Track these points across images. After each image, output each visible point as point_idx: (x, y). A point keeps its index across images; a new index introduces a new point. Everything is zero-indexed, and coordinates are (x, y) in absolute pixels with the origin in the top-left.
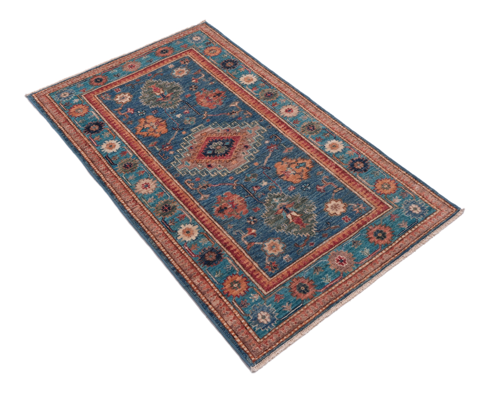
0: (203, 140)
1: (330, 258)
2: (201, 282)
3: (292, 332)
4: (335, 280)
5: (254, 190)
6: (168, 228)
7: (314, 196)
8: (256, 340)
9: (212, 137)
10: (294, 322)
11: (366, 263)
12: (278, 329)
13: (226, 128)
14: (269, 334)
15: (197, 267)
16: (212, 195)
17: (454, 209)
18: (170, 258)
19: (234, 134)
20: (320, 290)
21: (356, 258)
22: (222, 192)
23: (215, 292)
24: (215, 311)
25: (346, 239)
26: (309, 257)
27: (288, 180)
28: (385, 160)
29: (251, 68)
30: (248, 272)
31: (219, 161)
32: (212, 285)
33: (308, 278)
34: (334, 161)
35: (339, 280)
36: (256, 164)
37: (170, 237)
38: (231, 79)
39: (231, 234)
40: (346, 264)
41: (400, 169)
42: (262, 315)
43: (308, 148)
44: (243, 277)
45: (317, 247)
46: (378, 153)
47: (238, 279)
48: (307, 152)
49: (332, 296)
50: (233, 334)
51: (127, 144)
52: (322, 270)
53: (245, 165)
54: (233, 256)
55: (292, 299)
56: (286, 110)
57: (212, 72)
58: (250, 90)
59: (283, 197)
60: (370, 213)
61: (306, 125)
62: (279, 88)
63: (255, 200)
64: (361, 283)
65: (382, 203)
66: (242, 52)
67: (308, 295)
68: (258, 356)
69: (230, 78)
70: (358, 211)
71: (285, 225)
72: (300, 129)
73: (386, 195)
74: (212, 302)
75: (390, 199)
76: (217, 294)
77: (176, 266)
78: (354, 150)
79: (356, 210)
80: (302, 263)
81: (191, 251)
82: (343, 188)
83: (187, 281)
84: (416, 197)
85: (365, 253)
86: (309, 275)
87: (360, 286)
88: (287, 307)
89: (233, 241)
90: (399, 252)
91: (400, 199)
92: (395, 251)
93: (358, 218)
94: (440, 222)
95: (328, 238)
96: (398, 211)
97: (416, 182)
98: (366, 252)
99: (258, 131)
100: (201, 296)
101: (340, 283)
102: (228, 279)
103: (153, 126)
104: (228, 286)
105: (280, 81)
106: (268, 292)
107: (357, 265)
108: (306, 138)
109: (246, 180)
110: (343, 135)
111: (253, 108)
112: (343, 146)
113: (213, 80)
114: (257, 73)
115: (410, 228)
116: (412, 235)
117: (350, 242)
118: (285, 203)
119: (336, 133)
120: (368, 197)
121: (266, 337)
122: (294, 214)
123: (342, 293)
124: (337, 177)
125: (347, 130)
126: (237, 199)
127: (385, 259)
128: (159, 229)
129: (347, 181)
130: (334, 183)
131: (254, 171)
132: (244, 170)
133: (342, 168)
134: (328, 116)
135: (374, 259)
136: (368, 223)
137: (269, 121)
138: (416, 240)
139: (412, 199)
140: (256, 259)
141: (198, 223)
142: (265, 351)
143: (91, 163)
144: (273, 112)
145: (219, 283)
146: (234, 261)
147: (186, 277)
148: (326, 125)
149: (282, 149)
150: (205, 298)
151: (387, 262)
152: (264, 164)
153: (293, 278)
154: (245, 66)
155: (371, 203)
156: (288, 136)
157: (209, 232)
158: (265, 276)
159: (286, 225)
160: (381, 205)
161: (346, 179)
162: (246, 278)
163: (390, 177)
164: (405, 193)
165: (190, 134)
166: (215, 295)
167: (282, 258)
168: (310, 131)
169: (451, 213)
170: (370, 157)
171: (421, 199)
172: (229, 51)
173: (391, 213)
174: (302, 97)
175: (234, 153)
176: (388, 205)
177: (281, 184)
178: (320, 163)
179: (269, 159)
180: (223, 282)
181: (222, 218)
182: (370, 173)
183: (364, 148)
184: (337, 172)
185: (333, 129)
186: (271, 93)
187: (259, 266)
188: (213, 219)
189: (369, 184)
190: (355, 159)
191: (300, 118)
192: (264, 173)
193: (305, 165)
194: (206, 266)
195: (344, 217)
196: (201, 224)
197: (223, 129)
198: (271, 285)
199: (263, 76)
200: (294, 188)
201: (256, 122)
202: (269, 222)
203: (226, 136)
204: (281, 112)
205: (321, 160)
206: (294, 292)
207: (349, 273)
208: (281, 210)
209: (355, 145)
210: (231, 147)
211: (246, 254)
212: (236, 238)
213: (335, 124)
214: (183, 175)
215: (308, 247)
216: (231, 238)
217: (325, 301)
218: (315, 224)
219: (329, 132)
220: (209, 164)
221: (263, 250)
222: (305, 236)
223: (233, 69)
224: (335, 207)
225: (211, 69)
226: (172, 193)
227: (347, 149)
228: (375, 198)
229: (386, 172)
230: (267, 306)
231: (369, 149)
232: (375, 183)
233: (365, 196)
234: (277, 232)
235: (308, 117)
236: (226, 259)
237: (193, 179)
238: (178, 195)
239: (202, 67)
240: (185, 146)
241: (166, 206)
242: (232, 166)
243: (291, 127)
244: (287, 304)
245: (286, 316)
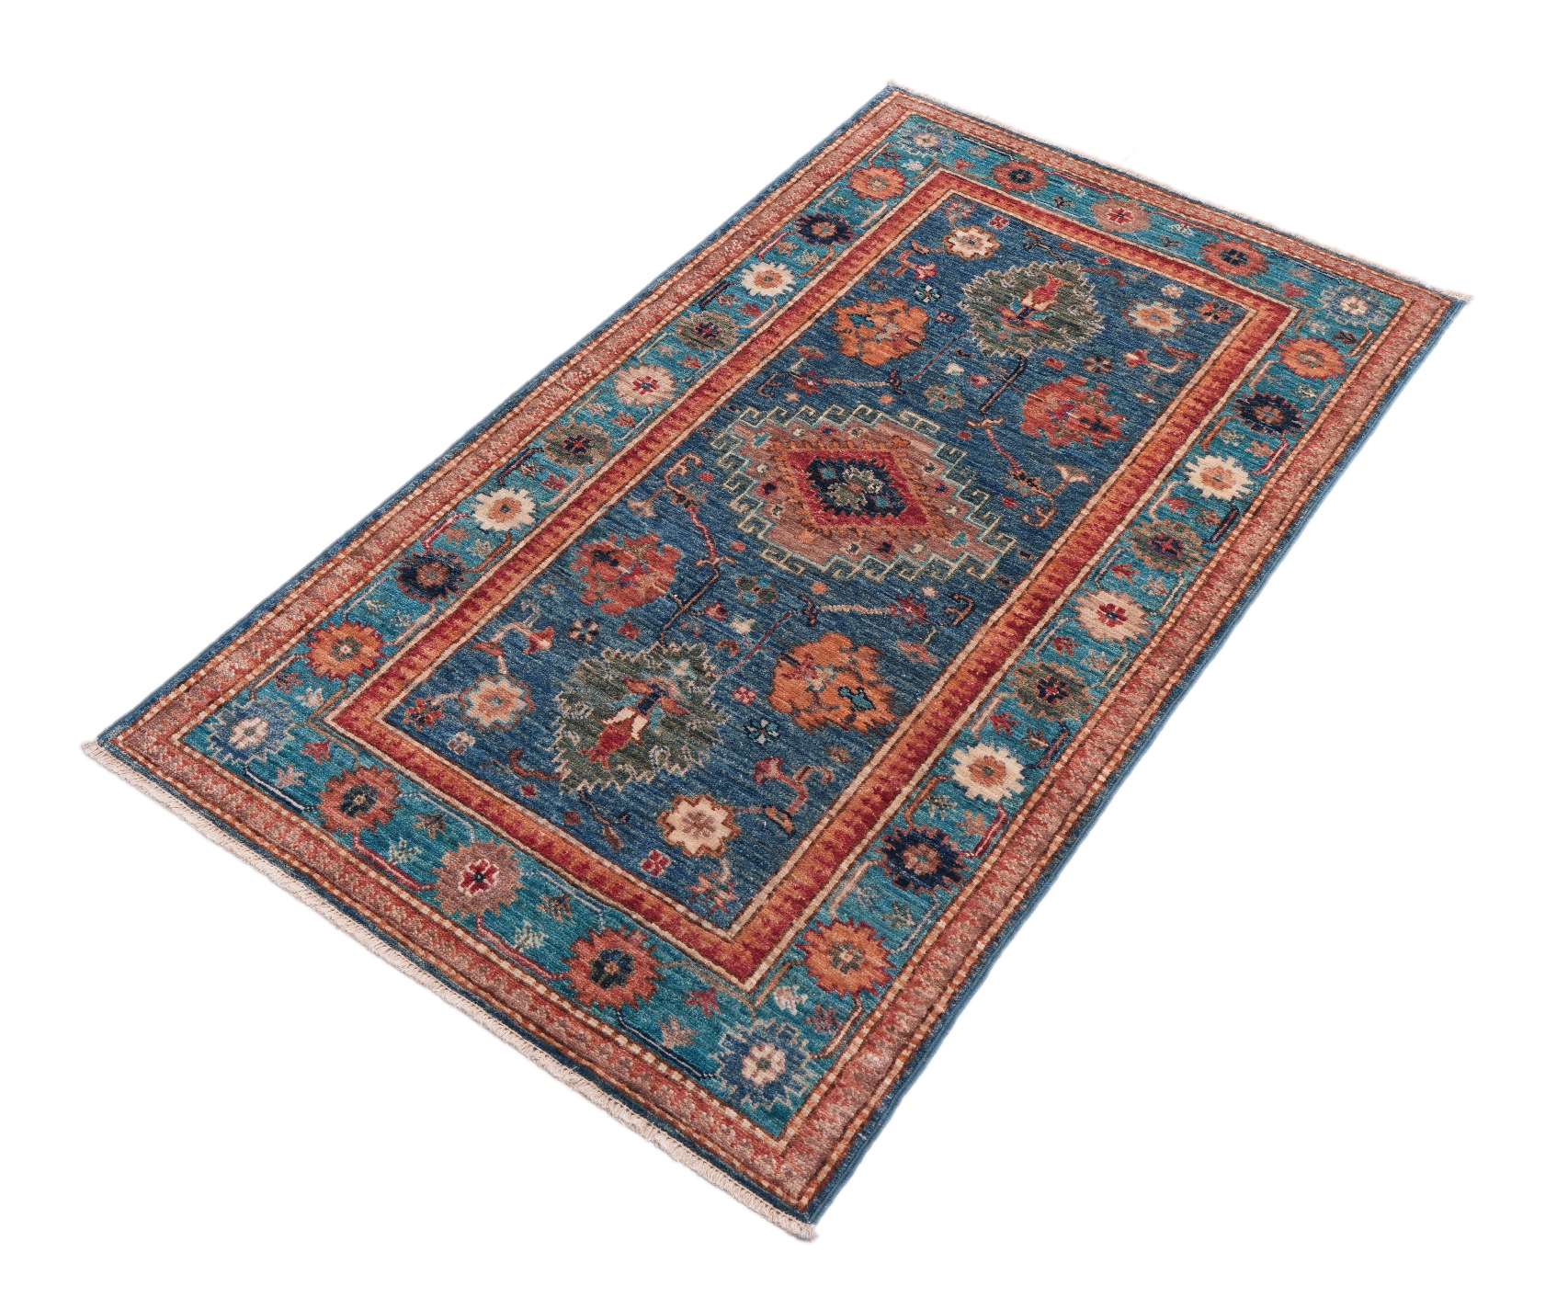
0: (870, 448)
1: (482, 846)
2: (345, 577)
3: (208, 805)
4: (403, 873)
5: (707, 609)
6: (509, 466)
7: (732, 759)
8: (177, 730)
9: (897, 461)
10: (240, 801)
11: (485, 944)
12: (215, 772)
13: (948, 482)
14: (197, 756)
15: (391, 557)
16: (656, 523)
17: (805, 1201)
18: (411, 498)
19: (933, 506)
20: (360, 843)
21: (498, 912)
22: (673, 541)
23: (317, 613)
24: (256, 629)
25: (570, 876)
26: (478, 793)
27: (779, 680)
28: (980, 938)
29: (1282, 469)
30: (393, 666)
31: (800, 503)
33: (399, 806)
34: (913, 783)
35: (406, 884)
36: (819, 587)
37: (482, 479)
38: (1192, 437)
39: (523, 595)
40: (468, 893)
41: (950, 990)
42: (255, 727)
43: (946, 703)
44: (377, 658)
45: (519, 807)
46: (1009, 910)
47: (368, 650)
48: (929, 701)
49: (341, 876)
50: (192, 680)
51: (791, 304)
52: (433, 836)
53: (803, 563)
54: (443, 622)
55: (319, 781)
56: (1112, 607)
57: (1203, 383)
58: (1166, 494)
59: (697, 683)
60: (700, 925)
61: (1060, 675)
62: (1220, 564)
63: (667, 620)
64: (404, 945)
65: (759, 955)
66: (1356, 429)
67: (338, 817)
68: (129, 746)
70: (699, 890)
71: (586, 711)
72: (1034, 661)
73: (805, 964)
74: (285, 615)
75: (787, 979)
76: (310, 619)
77: (387, 518)
78: (994, 834)
79: (705, 883)
80: (451, 780)
81: (442, 531)
82: (794, 833)
83: (344, 551)
84: (825, 1061)
85: (522, 938)
86: (409, 807)
87: (392, 942)
89: (497, 608)
90: (548, 1034)
91: (799, 1007)
92: (552, 1021)
93: (668, 896)
94: (723, 1154)
95: (564, 829)
96: (736, 1009)
97: (906, 1053)
98: (528, 938)
99: (971, 560)
100: (302, 590)
101: (395, 888)
102: (364, 629)
103: (885, 331)
106: (334, 725)
107: (472, 922)
108: (995, 687)
109: (743, 581)
110: (1059, 787)
112: (1004, 798)
113: (1160, 397)
114: (1265, 492)
115: (662, 1055)
116: (636, 1064)
117: (559, 888)
118: (675, 692)
119: (1059, 766)
120: (777, 910)
121: (187, 749)
123: (355, 901)
124: (838, 806)
125: (1090, 794)
126: (654, 581)
127: (512, 998)
128: (502, 452)
129: (828, 836)
130: (808, 803)
131: (788, 590)
132: (785, 568)
133: (889, 811)
134: (1139, 726)
135: (505, 965)
136: (653, 926)
137: (1033, 577)
138: (613, 1080)
139: (810, 1048)
140: (445, 672)
141: (544, 521)
142: (147, 758)
143: (691, 266)
144: (1082, 575)
145: (348, 614)
146: (427, 627)
147: (355, 545)
148: (1087, 730)
149: (912, 635)
150: (296, 600)
151: (497, 1004)
152: (824, 608)
153: (391, 770)
154: (1284, 454)
155: (748, 923)
156: (982, 639)
157: (515, 550)
158: (386, 706)
159: (588, 714)
160: (748, 953)
161: (838, 834)
162: (375, 665)
163: (898, 965)
164: (835, 1024)
165: (889, 413)
166: (307, 615)
167: (462, 730)
168: (1036, 691)
169: (779, 1191)
170: (978, 887)
171: (823, 1080)
172: (1338, 395)
173: (720, 989)
174: (1207, 636)
175: (845, 526)
176: (757, 975)
177: (757, 665)
178: (887, 747)
179: (852, 614)
180: (354, 622)
181: (573, 566)
182: (895, 898)
183: (1019, 859)
184: (865, 802)
185: (1080, 751)
186: (1181, 549)
187: (420, 685)
188: (564, 546)
189: (840, 904)
190: (946, 841)
191: (1091, 652)
192: (787, 615)
193: (863, 710)
194: (398, 573)
195: (662, 855)
196: (543, 526)
197: (944, 478)
198: (360, 726)
199: (1259, 508)
200: (750, 702)
201: (1010, 544)
202: (589, 671)
203: (913, 492)
204: (1096, 594)
205: (903, 747)
206: (343, 782)
207: (437, 903)
208: (645, 689)
209: (1023, 831)
210: (868, 514)
211: (455, 646)
212: (512, 612)
213: (1106, 754)
214: (712, 444)
215: (516, 785)
216: (505, 602)
217: (323, 861)
218: (613, 784)
219: (1057, 744)
220: (780, 485)
221: (482, 680)
222: (557, 770)
223: (1248, 428)
224: (699, 824)
225: (1216, 379)
226: (636, 441)
227: (993, 813)
228: (777, 933)
229: (919, 947)
230: (286, 732)
231: (1017, 879)
232: (851, 923)
233: (777, 901)
234: (557, 698)
235: (1106, 673)
236: (429, 609)
237: (704, 468)
238: (633, 453)
239: (1214, 357)
240: (828, 416)
241: (587, 441)
242: (788, 536)
243: (1030, 636)
244: (301, 775)
245: (259, 782)
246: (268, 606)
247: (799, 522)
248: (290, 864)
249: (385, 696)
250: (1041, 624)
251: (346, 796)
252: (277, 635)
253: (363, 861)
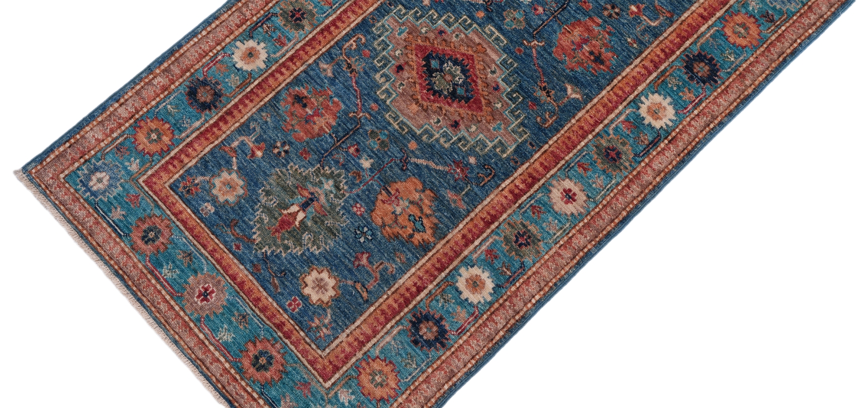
0: (463, 49)
1: (209, 276)
2: (158, 86)
3: (75, 223)
4: (169, 284)
5: (350, 147)
6: (257, 24)
7: (344, 249)
8: (63, 171)
9: (476, 62)
10: (91, 224)
11: (204, 334)
12: (80, 203)
13: (502, 84)
14: (72, 190)
15: (185, 77)
16: (332, 81)
18: (200, 36)
19: (489, 100)
20: (149, 261)
21: (212, 317)
22: (339, 96)
23: (142, 108)
24: (108, 113)
25: (251, 304)
26: (212, 243)
27: (379, 203)
28: (447, 382)
29: (696, 112)
30: (178, 152)
31: (415, 83)
33: (171, 243)
34: (435, 283)
35: (169, 290)
37: (241, 30)
38: (652, 77)
39: (252, 119)
40: (199, 302)
42: (103, 178)
43: (464, 236)
44: (170, 145)
45: (231, 256)
46: (465, 370)
47: (166, 139)
48: (454, 234)
49: (138, 280)
50: (72, 141)
52: (186, 265)
53: (408, 127)
54: (207, 128)
55: (132, 219)
56: (570, 190)
57: (670, 38)
58: (623, 117)
59: (336, 196)
60: (310, 345)
61: (529, 231)
62: (639, 173)
63: (326, 151)
64: (164, 325)
65: (336, 369)
66: (750, 90)
67: (139, 242)
68: (38, 177)
69: (655, 75)
70: (313, 325)
71: (275, 203)
72: (518, 219)
73: (357, 378)
74: (124, 106)
75: (347, 385)
76: (137, 112)
77: (185, 48)
78: (470, 323)
79: (317, 321)
80: (199, 232)
81: (214, 64)
82: (367, 301)
83: (160, 67)
85: (222, 334)
86: (176, 244)
87: (159, 324)
88: (117, 214)
89: (237, 125)
90: (227, 391)
91: (349, 402)
92: (230, 384)
93: (297, 325)
95: (252, 274)
96: (319, 397)
98: (224, 335)
99: (500, 142)
100: (134, 91)
101: (163, 292)
102: (165, 124)
104: (153, 126)
105: (662, 175)
106: (143, 184)
107: (199, 320)
108: (493, 231)
109: (372, 132)
110: (510, 302)
111: (566, 128)
112: (479, 302)
113: (641, 43)
114: (681, 127)
117: (244, 310)
118: (323, 199)
119: (513, 289)
120: (350, 345)
121: (67, 185)
122: (301, 216)
123: (143, 295)
124: (393, 289)
125: (525, 309)
126: (324, 122)
127: (213, 367)
128: (254, 12)
129: (384, 307)
130: (378, 284)
131: (395, 143)
132: (397, 127)
133: (418, 298)
134: (563, 272)
135: (212, 348)
136: (287, 341)
137: (532, 161)
140: (204, 162)
141: (271, 67)
142: (46, 187)
144: (559, 166)
145: (157, 113)
146: (198, 129)
147: (166, 65)
148: (534, 269)
149: (456, 189)
150: (131, 97)
151: (205, 369)
152: (413, 160)
153: (170, 220)
154: (701, 101)
155: (333, 350)
156: (493, 198)
157: (252, 86)
158: (171, 178)
159: (275, 204)
160: (331, 367)
161: (390, 306)
162: (168, 150)
163: (403, 389)
165: (479, 25)
166: (136, 108)
167: (208, 201)
168: (514, 238)
170: (453, 353)
172: (748, 62)
173: (313, 384)
174: (617, 221)
175: (437, 105)
176: (333, 380)
177: (369, 191)
178: (426, 258)
179: (427, 167)
180: (160, 118)
181: (282, 103)
182: (410, 350)
183: (478, 341)
184: (408, 290)
185: (526, 282)
186: (620, 158)
187: (190, 168)
188: (280, 88)
189: (382, 347)
190: (443, 323)
191: (550, 219)
192: (392, 160)
193: (419, 231)
194: (187, 90)
195: (299, 301)
196: (270, 71)
197: (500, 80)
198: (157, 187)
199: (674, 138)
200: (361, 214)
201: (525, 136)
202: (280, 177)
203: (479, 88)
204: (564, 180)
205: (435, 260)
206: (144, 222)
207: (183, 305)
208: (307, 194)
209: (485, 324)
210: (451, 98)
211: (212, 146)
212: (244, 129)
213: (540, 287)
214: (374, 29)
215: (232, 242)
216: (242, 121)
217: (129, 269)
218: (281, 252)
219: (516, 274)
220: (406, 67)
221: (222, 171)
222: (254, 237)
223: (686, 77)
224: (320, 286)
225: (678, 36)
226: (331, 19)
227: (472, 310)
228: (348, 358)
229: (416, 381)
230: (118, 185)
231: (474, 353)
232: (385, 360)
233: (350, 339)
234: (260, 191)
235: (555, 234)
236: (201, 118)
237: (366, 47)
238: (327, 28)
239: (683, 18)
240: (444, 21)
241: (303, 14)
242: (403, 106)
243: (520, 202)
244: (124, 213)
245: (102, 213)
246: (116, 97)
247: (412, 96)
248: (113, 267)
249: (171, 172)
250: (528, 194)
251: (145, 231)
252: (119, 119)
253: (149, 272)
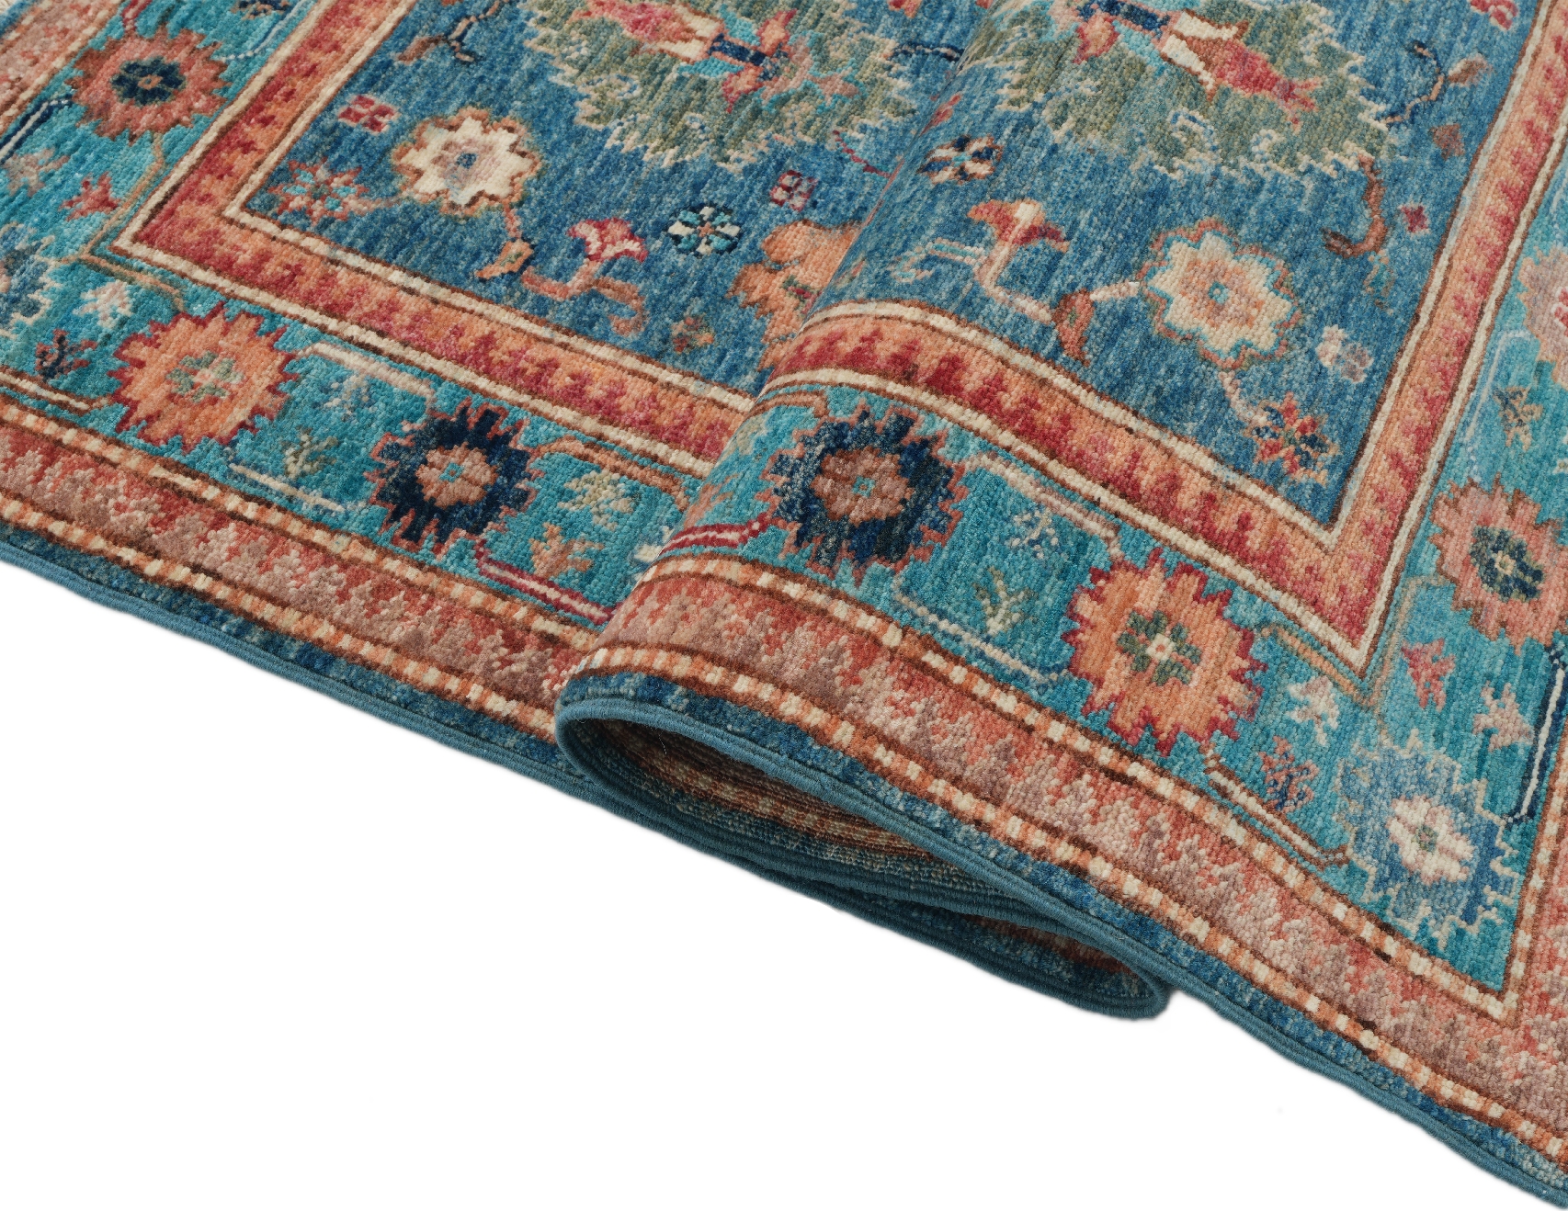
1: (1532, 317)
2: (918, 706)
12: (1546, 886)
14: (1524, 940)
15: (818, 599)
23: (1057, 748)
26: (1442, 320)
30: (1180, 525)
32: (1008, 703)
33: (1497, 481)
42: (1412, 829)
44: (1165, 568)
45: (1452, 240)
47: (1149, 593)
52: (1537, 409)
54: (1017, 434)
55: (1492, 653)
71: (1194, 120)
74: (1087, 831)
76: (1083, 762)
80: (1429, 372)
83: (818, 734)
86: (1494, 461)
88: (1501, 720)
95: (1473, 160)
100: (990, 814)
102: (1082, 620)
104: (1116, 673)
106: (1365, 641)
121: (1518, 969)
145: (1045, 670)
146: (1042, 469)
147: (791, 706)
153: (1432, 502)
158: (1292, 526)
159: (1198, 115)
162: (1189, 570)
167: (1311, 354)
180: (1066, 651)
198: (1354, 582)
206: (1478, 604)
215: (1408, 242)
221: (1170, 329)
222: (1351, 165)
244: (1488, 697)
245: (1534, 782)
251: (1505, 592)
252: (1159, 835)
